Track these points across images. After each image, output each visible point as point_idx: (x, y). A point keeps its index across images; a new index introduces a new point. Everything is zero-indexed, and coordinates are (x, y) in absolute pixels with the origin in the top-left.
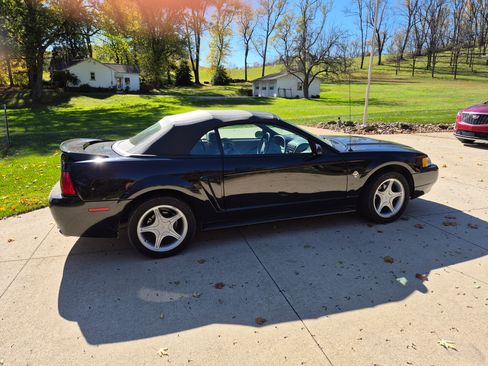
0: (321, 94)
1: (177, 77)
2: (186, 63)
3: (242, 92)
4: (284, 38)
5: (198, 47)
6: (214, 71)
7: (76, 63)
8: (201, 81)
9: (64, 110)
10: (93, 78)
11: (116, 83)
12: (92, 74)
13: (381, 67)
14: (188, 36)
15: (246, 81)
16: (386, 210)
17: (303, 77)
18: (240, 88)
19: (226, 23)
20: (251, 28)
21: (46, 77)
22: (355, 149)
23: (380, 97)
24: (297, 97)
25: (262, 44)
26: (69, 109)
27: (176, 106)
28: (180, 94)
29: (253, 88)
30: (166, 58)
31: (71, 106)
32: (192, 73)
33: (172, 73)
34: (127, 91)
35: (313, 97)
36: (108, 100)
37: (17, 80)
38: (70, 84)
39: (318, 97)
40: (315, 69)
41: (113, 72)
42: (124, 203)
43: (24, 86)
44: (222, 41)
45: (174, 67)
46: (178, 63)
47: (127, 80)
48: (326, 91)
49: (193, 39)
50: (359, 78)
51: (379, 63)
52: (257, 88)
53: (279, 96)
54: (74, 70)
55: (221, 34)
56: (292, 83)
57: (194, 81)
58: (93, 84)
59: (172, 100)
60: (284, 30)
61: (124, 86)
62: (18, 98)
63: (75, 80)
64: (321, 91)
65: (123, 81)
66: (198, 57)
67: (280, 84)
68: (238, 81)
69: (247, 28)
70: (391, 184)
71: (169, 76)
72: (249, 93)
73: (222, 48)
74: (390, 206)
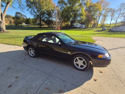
1: (93, 26)
5: (99, 19)
8: (98, 27)
10: (77, 26)
11: (80, 26)
14: (97, 17)
15: (110, 27)
20: (114, 14)
25: (116, 18)
32: (96, 25)
38: (73, 27)
53: (119, 31)
55: (105, 16)
58: (77, 27)
63: (74, 26)
65: (82, 26)
66: (98, 21)
73: (105, 19)
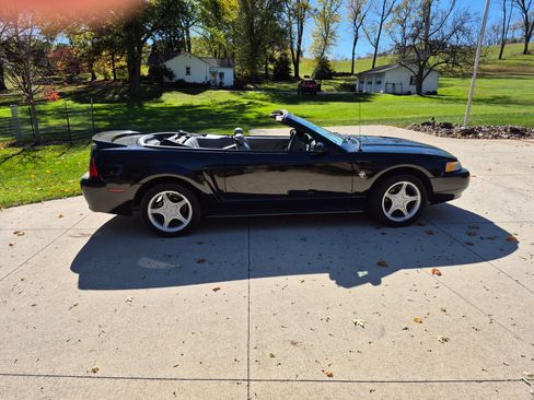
0: (440, 91)
1: (275, 71)
2: (286, 55)
3: (344, 87)
4: (402, 23)
5: (300, 36)
6: (316, 64)
7: (172, 57)
8: (301, 75)
9: (154, 105)
10: (188, 73)
11: (210, 77)
12: (188, 68)
13: (526, 56)
14: (289, 25)
15: (352, 74)
16: (398, 213)
17: (416, 69)
18: (343, 82)
19: (333, 8)
20: (362, 13)
21: (145, 71)
22: (365, 149)
23: (514, 94)
24: (409, 93)
25: (375, 32)
26: (160, 105)
27: (264, 103)
28: (273, 90)
29: (357, 83)
30: (265, 50)
31: (162, 102)
32: (292, 66)
33: (271, 66)
34: (221, 87)
35: (429, 93)
36: (201, 96)
37: (120, 75)
39: (435, 93)
40: (432, 60)
41: (208, 66)
42: (137, 187)
43: (125, 81)
44: (327, 29)
45: (272, 60)
46: (277, 55)
47: (222, 75)
48: (447, 86)
49: (295, 28)
50: (494, 71)
51: (525, 52)
52: (362, 82)
53: (386, 92)
54: (170, 64)
55: (327, 20)
56: (403, 77)
57: (293, 74)
58: (188, 79)
59: (263, 96)
60: (402, 14)
61: (218, 81)
62: (115, 94)
63: (170, 74)
64: (440, 86)
65: (218, 76)
66: (299, 47)
67: (388, 78)
68: (343, 74)
69: (358, 12)
70: (404, 187)
71: (267, 69)
72: (353, 88)
73: (327, 37)
74: (404, 210)
